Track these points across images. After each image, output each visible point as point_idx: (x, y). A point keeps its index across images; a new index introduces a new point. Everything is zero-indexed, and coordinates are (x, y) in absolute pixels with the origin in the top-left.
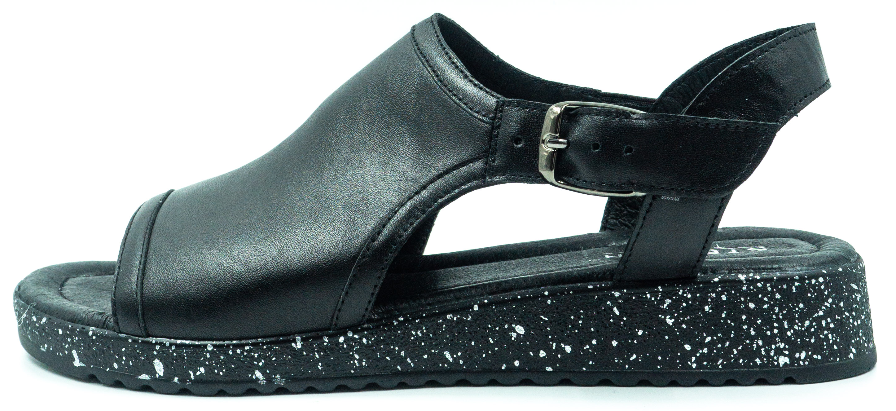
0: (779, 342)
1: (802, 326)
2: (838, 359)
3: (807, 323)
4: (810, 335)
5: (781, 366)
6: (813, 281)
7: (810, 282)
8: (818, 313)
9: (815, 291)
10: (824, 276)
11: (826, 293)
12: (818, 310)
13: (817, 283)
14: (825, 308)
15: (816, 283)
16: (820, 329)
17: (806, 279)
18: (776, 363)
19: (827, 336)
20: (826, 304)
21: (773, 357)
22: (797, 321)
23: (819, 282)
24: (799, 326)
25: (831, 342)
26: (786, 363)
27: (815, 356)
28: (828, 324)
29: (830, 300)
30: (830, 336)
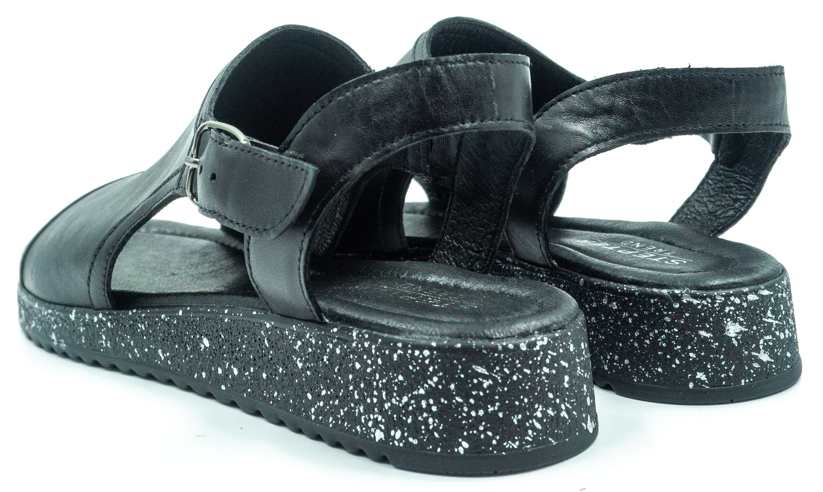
0: (377, 413)
1: (400, 402)
2: (439, 450)
3: (405, 399)
4: (407, 414)
5: (377, 440)
6: (417, 353)
7: (413, 353)
8: (418, 391)
9: (418, 364)
10: (431, 348)
11: (431, 369)
12: (419, 387)
13: (421, 356)
14: (427, 386)
15: (419, 355)
16: (419, 409)
17: (409, 349)
18: (372, 436)
19: (426, 419)
20: (429, 382)
21: (370, 428)
22: (395, 394)
23: (423, 355)
24: (397, 400)
25: (431, 427)
26: (381, 439)
27: (411, 439)
28: (429, 405)
29: (435, 379)
30: (431, 420)
